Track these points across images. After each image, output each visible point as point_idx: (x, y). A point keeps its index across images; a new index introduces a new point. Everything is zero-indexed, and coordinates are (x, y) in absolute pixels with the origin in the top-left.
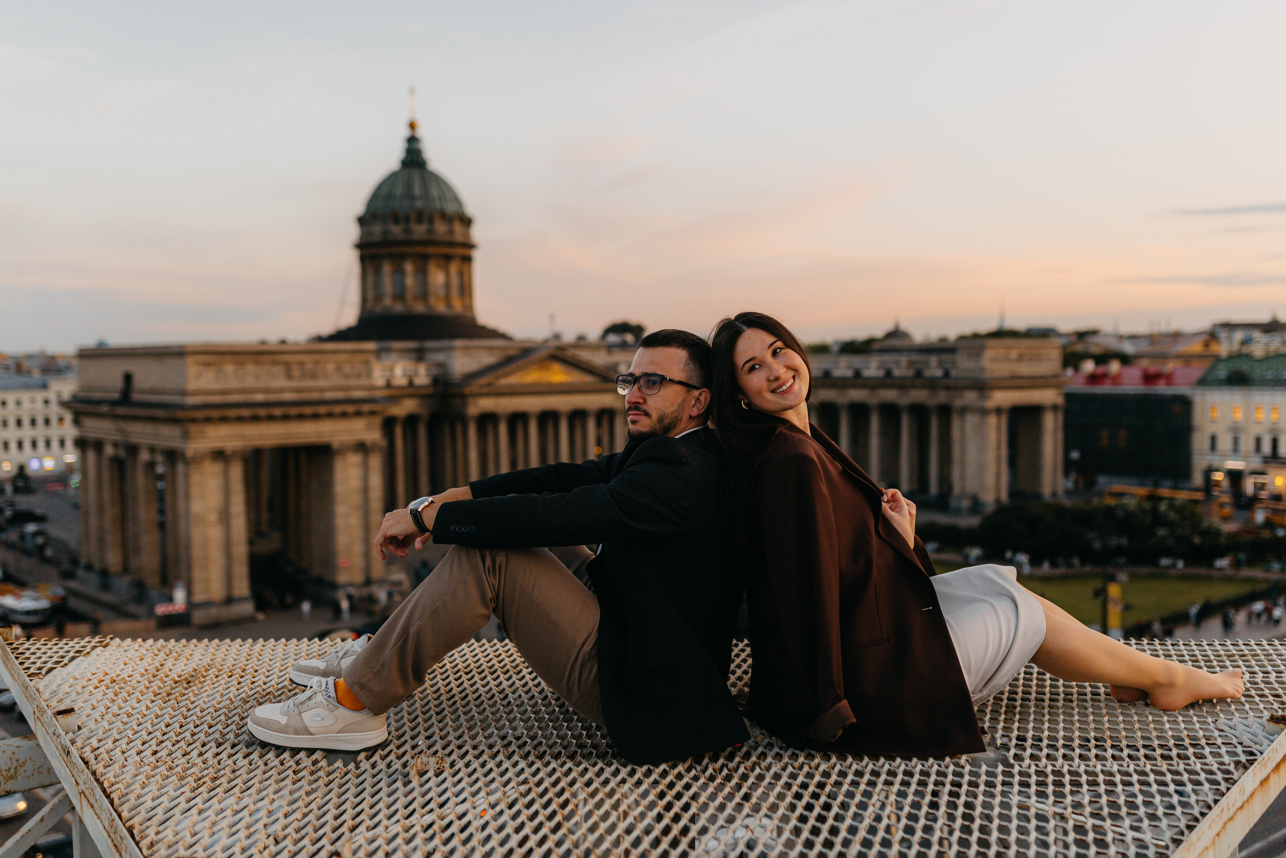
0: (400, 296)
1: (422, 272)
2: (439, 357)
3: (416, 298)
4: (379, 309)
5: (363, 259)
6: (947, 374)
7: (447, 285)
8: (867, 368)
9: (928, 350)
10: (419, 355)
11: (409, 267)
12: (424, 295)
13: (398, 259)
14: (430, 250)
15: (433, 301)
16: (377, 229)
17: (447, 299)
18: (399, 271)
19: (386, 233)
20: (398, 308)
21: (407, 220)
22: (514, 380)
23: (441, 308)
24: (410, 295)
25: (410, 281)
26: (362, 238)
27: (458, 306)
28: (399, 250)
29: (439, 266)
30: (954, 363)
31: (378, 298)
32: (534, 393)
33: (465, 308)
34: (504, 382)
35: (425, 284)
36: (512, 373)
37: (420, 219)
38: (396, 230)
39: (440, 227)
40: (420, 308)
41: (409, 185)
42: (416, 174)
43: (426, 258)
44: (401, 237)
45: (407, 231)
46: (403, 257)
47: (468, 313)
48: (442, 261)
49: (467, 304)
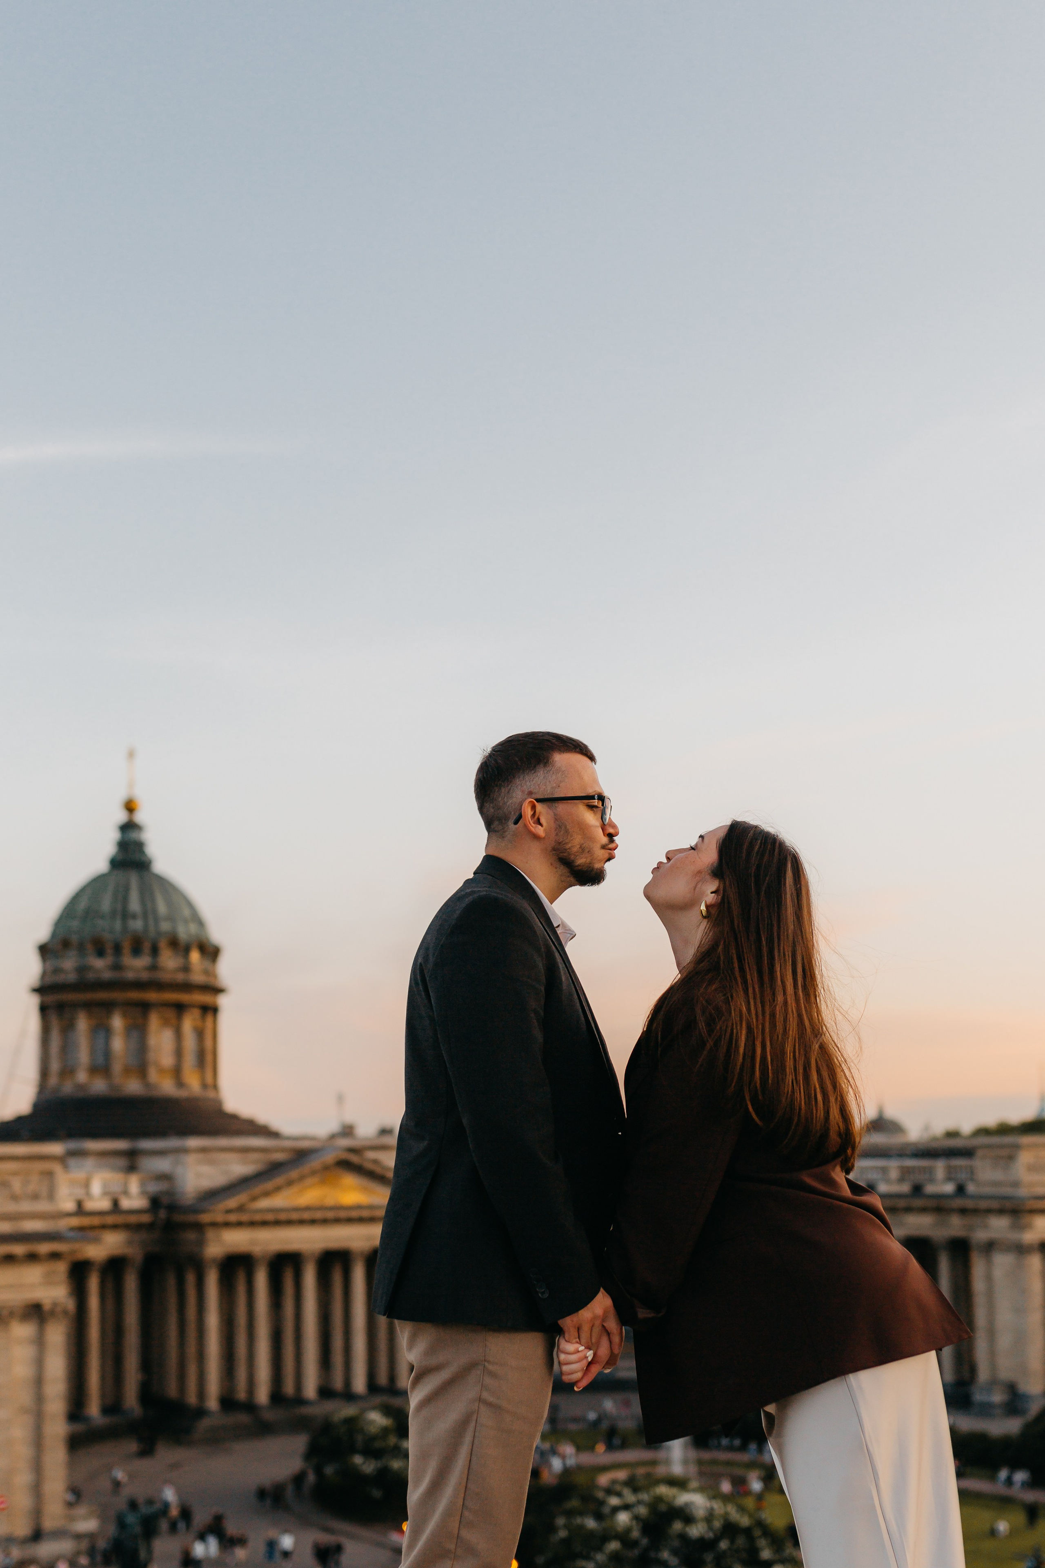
0: (101, 1068)
1: (138, 1029)
2: (162, 1165)
3: (127, 1071)
4: (68, 1088)
5: (44, 1009)
6: (961, 1190)
7: (178, 1053)
9: (931, 1154)
10: (131, 1161)
11: (117, 1022)
12: (141, 1068)
13: (101, 1010)
14: (152, 996)
15: (153, 1076)
16: (69, 964)
17: (177, 1072)
18: (102, 1029)
19: (82, 969)
20: (99, 1086)
21: (117, 949)
22: (281, 1201)
23: (167, 1087)
24: (117, 1067)
25: (118, 1044)
26: (44, 975)
27: (193, 1083)
28: (102, 995)
29: (166, 1023)
30: (972, 1171)
31: (67, 1071)
32: (313, 1222)
33: (204, 1086)
34: (264, 1203)
35: (142, 1050)
36: (278, 1189)
37: (137, 950)
38: (100, 965)
39: (169, 961)
40: (133, 1087)
41: (122, 896)
42: (134, 879)
43: (145, 1007)
44: (107, 975)
45: (117, 967)
46: (108, 1007)
47: (210, 1094)
48: (171, 1014)
49: (209, 1079)
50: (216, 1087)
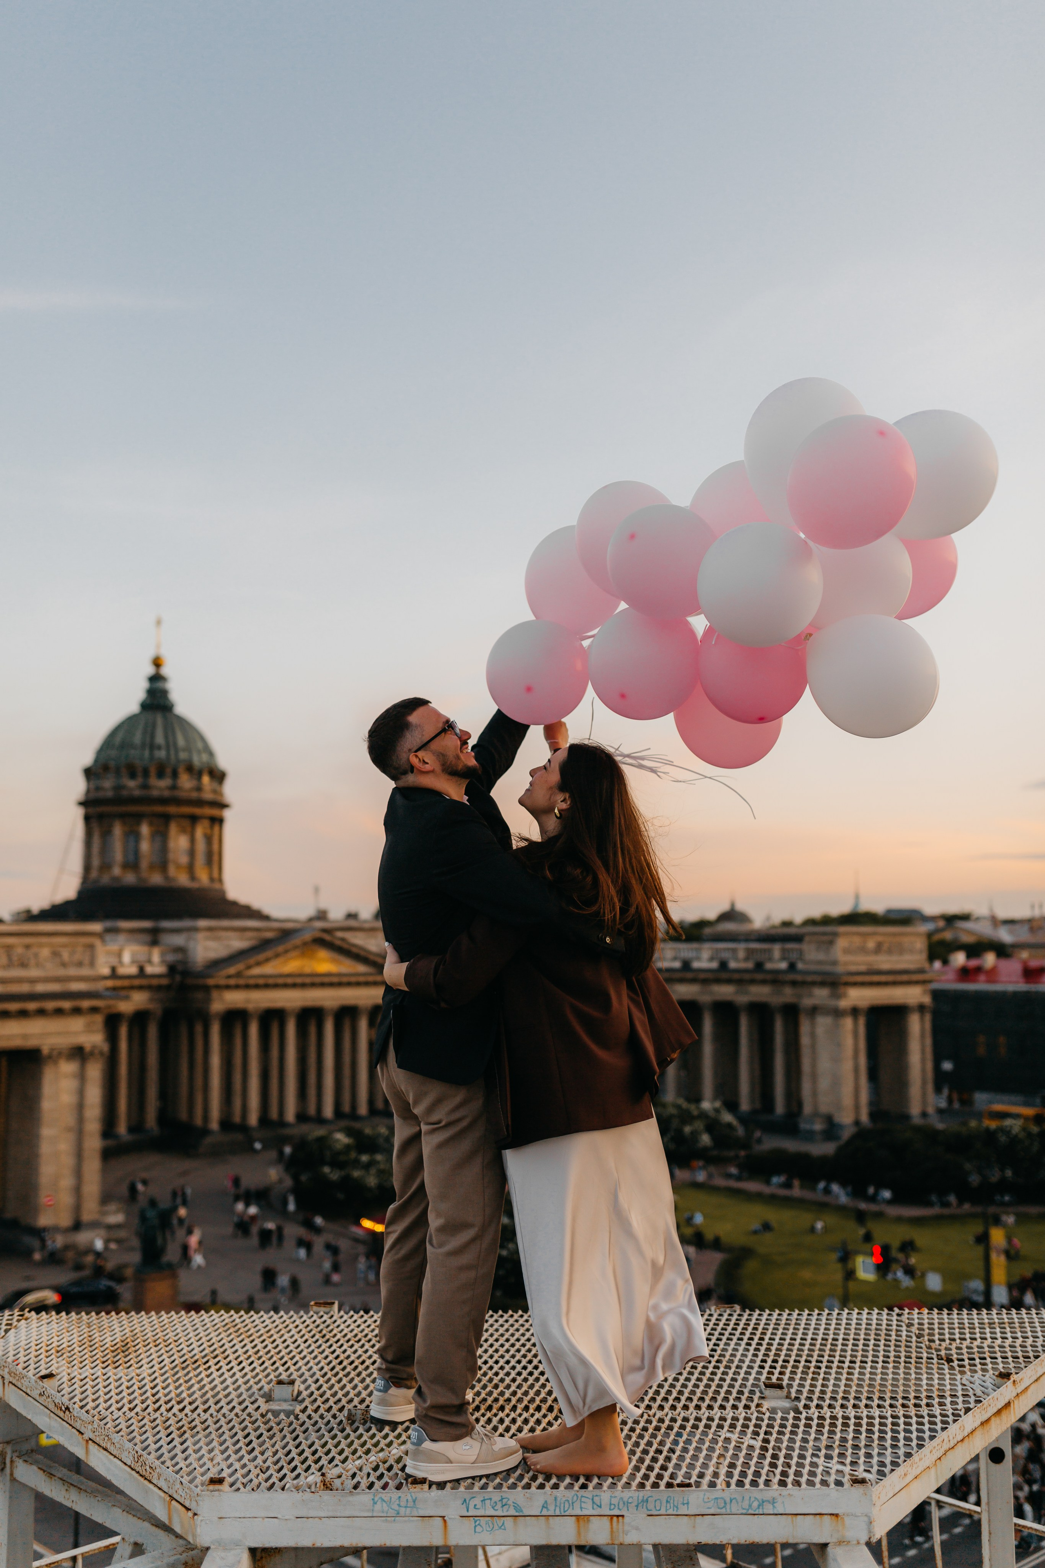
0: (132, 865)
1: (161, 835)
2: (178, 940)
3: (152, 867)
4: (106, 880)
5: (88, 819)
6: (792, 967)
7: (192, 853)
8: (698, 958)
9: (769, 937)
10: (154, 937)
11: (145, 829)
12: (162, 865)
13: (133, 820)
14: (172, 809)
15: (172, 871)
16: (108, 783)
17: (190, 869)
18: (133, 834)
19: (118, 788)
20: (130, 879)
21: (146, 773)
22: (271, 969)
23: (183, 880)
24: (144, 864)
25: (145, 846)
26: (88, 792)
27: (203, 877)
28: (134, 808)
29: (183, 830)
30: (801, 953)
31: (106, 867)
32: (295, 986)
33: (212, 879)
34: (257, 971)
35: (164, 850)
36: (269, 959)
37: (161, 774)
38: (132, 785)
39: (186, 782)
40: (156, 879)
41: (150, 731)
42: (160, 719)
43: (167, 818)
44: (138, 793)
45: (145, 786)
46: (138, 817)
47: (216, 886)
48: (186, 823)
49: (215, 874)
50: (220, 880)
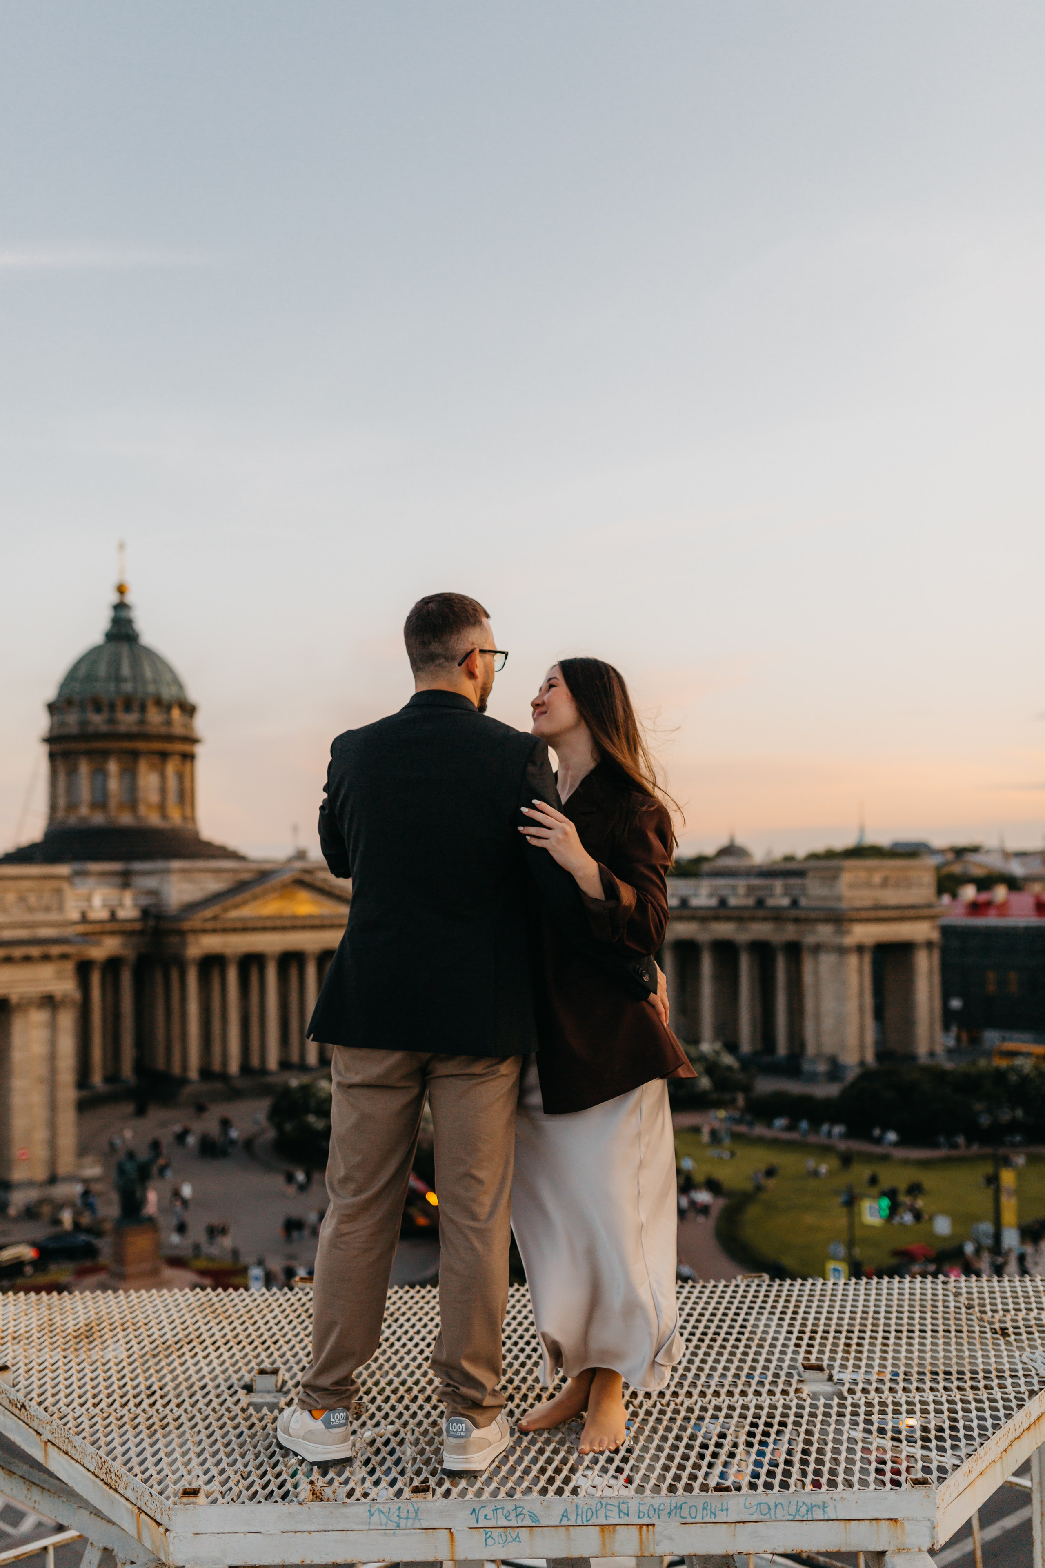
0: (100, 804)
1: (130, 773)
2: (151, 883)
3: (121, 806)
4: (73, 820)
5: (53, 757)
6: (795, 903)
7: (163, 791)
8: (696, 895)
9: (770, 873)
10: (125, 880)
11: (113, 767)
12: (132, 803)
13: (99, 757)
14: (141, 745)
15: (142, 810)
16: (72, 718)
17: (162, 808)
18: (100, 772)
19: (83, 723)
20: (98, 819)
21: (112, 707)
22: (247, 911)
23: (154, 820)
24: (113, 803)
25: (113, 785)
26: (52, 728)
27: (175, 816)
28: (100, 745)
29: (152, 767)
30: (804, 888)
31: (72, 806)
32: (274, 929)
33: (184, 818)
34: (234, 914)
35: (133, 789)
36: (245, 903)
37: (128, 707)
38: (98, 720)
39: (154, 716)
40: (126, 819)
41: (115, 663)
42: (125, 650)
43: (135, 755)
44: (104, 728)
45: (112, 721)
46: (105, 754)
47: (189, 826)
48: (156, 760)
49: (188, 813)
50: (193, 819)
